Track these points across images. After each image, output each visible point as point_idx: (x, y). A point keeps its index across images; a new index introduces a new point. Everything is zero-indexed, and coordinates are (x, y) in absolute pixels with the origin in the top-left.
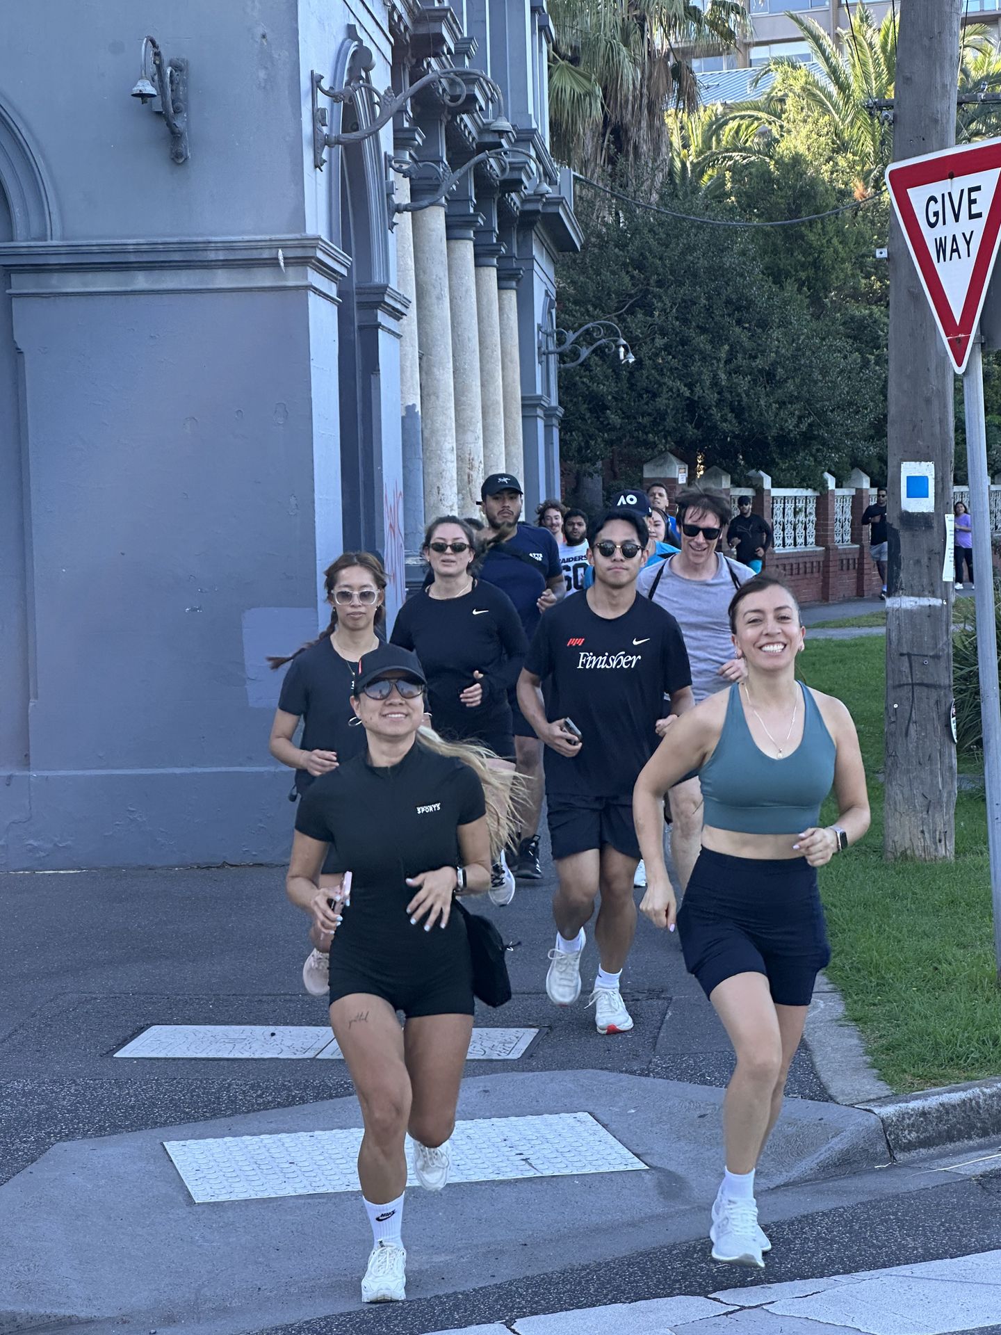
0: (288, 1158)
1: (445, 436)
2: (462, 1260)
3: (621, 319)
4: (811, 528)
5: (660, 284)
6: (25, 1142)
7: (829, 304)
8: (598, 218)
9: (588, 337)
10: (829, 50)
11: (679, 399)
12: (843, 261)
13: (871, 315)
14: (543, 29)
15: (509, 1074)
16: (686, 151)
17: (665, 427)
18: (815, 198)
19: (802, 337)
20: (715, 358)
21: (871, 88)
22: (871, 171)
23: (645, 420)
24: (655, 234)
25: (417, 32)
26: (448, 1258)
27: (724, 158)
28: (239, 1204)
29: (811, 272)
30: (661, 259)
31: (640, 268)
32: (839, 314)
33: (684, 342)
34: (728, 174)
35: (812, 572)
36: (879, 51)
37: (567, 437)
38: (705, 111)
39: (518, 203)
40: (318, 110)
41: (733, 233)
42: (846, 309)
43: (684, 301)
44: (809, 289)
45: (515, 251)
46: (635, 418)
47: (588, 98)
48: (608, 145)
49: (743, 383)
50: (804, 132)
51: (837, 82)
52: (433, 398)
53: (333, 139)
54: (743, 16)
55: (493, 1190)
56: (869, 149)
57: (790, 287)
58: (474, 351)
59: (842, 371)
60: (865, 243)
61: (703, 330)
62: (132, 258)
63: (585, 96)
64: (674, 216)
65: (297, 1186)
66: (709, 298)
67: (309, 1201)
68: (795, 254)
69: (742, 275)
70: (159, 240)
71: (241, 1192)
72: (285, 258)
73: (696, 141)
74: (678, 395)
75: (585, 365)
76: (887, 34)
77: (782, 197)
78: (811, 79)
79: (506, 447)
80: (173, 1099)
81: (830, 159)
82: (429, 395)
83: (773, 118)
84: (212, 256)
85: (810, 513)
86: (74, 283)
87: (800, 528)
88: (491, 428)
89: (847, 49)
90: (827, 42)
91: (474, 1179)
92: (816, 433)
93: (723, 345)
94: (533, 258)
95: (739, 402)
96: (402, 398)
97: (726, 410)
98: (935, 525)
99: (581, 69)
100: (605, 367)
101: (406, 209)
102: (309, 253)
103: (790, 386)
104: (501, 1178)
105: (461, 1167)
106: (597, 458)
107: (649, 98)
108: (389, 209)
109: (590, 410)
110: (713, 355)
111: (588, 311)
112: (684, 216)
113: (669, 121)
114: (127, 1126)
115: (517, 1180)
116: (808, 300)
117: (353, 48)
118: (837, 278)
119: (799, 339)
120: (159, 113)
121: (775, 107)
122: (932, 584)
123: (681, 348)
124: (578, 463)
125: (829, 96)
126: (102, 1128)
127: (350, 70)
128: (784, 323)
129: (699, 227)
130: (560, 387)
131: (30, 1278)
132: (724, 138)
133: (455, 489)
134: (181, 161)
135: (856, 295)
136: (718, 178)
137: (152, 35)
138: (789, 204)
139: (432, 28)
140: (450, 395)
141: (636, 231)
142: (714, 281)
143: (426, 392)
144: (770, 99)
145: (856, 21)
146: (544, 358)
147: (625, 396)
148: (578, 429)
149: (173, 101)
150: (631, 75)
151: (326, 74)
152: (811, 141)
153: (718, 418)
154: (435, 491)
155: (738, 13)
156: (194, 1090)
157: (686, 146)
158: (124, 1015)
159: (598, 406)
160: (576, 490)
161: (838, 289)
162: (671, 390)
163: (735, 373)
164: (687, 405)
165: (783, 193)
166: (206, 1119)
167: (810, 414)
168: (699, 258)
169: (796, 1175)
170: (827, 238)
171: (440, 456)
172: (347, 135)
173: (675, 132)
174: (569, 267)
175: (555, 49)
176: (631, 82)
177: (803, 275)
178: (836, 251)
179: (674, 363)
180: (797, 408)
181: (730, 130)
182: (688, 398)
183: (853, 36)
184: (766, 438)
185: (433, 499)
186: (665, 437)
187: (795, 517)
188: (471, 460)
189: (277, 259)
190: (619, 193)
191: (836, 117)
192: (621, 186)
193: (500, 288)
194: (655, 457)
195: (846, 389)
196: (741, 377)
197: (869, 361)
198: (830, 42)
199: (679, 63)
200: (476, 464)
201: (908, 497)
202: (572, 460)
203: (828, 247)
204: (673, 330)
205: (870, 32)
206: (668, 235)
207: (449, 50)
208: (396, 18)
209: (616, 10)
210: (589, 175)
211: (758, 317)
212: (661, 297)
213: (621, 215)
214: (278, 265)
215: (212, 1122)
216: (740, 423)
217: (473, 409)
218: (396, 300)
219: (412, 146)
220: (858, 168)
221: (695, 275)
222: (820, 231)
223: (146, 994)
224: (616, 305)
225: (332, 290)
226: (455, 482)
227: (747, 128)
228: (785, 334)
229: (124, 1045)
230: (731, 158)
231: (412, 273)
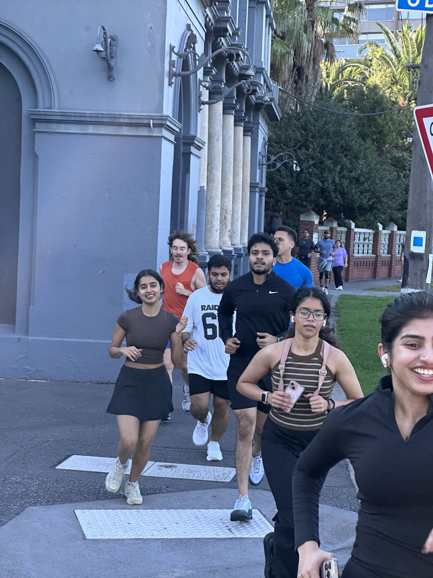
0: (128, 521)
1: (216, 199)
2: (199, 573)
3: (295, 151)
4: (371, 246)
5: (313, 137)
6: (15, 505)
7: (385, 150)
8: (288, 106)
9: (281, 159)
10: (392, 40)
11: (317, 187)
12: (392, 132)
13: (403, 156)
14: (271, 24)
15: (225, 489)
16: (328, 79)
17: (311, 199)
18: (382, 104)
19: (373, 164)
20: (334, 171)
21: (410, 58)
22: (407, 93)
23: (303, 196)
24: (312, 115)
25: (217, 26)
26: (193, 572)
27: (344, 83)
28: (105, 541)
29: (378, 136)
30: (314, 126)
31: (305, 130)
32: (389, 155)
33: (321, 163)
34: (345, 91)
35: (369, 266)
36: (414, 42)
37: (268, 201)
38: (337, 62)
39: (254, 99)
40: (172, 61)
41: (345, 117)
42: (392, 153)
43: (323, 145)
44: (377, 143)
45: (252, 120)
46: (298, 194)
47: (287, 55)
48: (295, 76)
49: (346, 182)
50: (379, 75)
51: (395, 53)
52: (212, 182)
53: (177, 74)
54: (357, 23)
55: (215, 542)
56: (407, 84)
57: (369, 142)
58: (231, 163)
59: (389, 180)
60: (402, 125)
61: (330, 158)
62: (88, 119)
63: (286, 54)
64: (321, 109)
65: (131, 534)
66: (333, 145)
67: (135, 541)
68: (372, 127)
69: (348, 136)
70: (100, 112)
71: (106, 536)
72: (153, 124)
73: (333, 75)
74: (317, 186)
75: (279, 170)
76: (418, 35)
77: (368, 103)
78: (384, 52)
79: (242, 204)
80: (80, 490)
81: (390, 87)
82: (210, 181)
83: (367, 68)
84: (122, 121)
85: (371, 240)
86: (63, 128)
87: (366, 246)
88: (236, 196)
89: (400, 40)
90: (392, 36)
91: (207, 537)
92: (375, 206)
93: (338, 165)
94: (259, 123)
95: (343, 190)
96: (199, 182)
97: (338, 193)
98: (424, 258)
99: (286, 42)
100: (287, 171)
101: (206, 103)
102: (164, 122)
103: (366, 185)
104: (218, 537)
105: (202, 531)
106: (280, 210)
107: (314, 56)
108: (199, 103)
109: (279, 190)
110: (334, 169)
111: (281, 146)
112: (325, 109)
113: (322, 65)
114: (59, 501)
115: (225, 539)
116: (376, 148)
117: (189, 34)
118: (389, 139)
119: (371, 165)
120: (104, 58)
121: (368, 63)
122: (421, 284)
123: (320, 165)
124: (273, 212)
125: (391, 60)
126: (48, 501)
127: (187, 43)
128: (365, 158)
129: (332, 114)
130: (267, 179)
131: (13, 568)
132: (345, 74)
133: (219, 223)
134: (112, 79)
135: (397, 147)
136: (341, 92)
137: (103, 25)
138: (371, 106)
139: (222, 25)
140: (219, 182)
141: (304, 113)
142: (336, 137)
143: (209, 180)
144: (366, 60)
145: (405, 28)
146: (261, 166)
147: (294, 184)
148: (273, 197)
149: (110, 54)
150: (306, 46)
151: (176, 45)
152: (382, 79)
153: (334, 197)
154: (210, 222)
155: (355, 22)
156: (89, 487)
157: (328, 77)
158: (61, 449)
159: (283, 188)
160: (270, 223)
161: (390, 144)
162: (314, 183)
163: (343, 178)
164: (321, 190)
165: (369, 101)
166: (94, 500)
167: (373, 198)
168: (330, 127)
169: (346, 545)
170: (386, 121)
171: (213, 208)
172: (183, 72)
173: (324, 70)
174: (274, 127)
175: (275, 33)
176: (306, 50)
177: (375, 137)
178: (390, 128)
179: (317, 172)
180: (368, 195)
181: (348, 71)
182: (322, 187)
183: (403, 35)
184: (354, 207)
185: (209, 226)
186: (311, 203)
187: (364, 241)
188: (226, 210)
189: (150, 124)
190: (298, 97)
191: (394, 69)
192: (299, 94)
193: (244, 135)
194: (305, 212)
195: (390, 188)
196: (345, 180)
197: (400, 176)
198: (393, 37)
199: (328, 42)
200: (229, 211)
201: (414, 245)
202: (269, 210)
203: (386, 126)
204: (317, 157)
205: (411, 33)
206: (318, 116)
207: (230, 35)
208: (208, 20)
209: (302, 17)
210: (286, 87)
211: (354, 154)
212: (313, 143)
213: (298, 106)
214: (150, 126)
215: (96, 502)
216: (343, 199)
217: (229, 187)
218: (199, 142)
219: (211, 75)
220: (402, 92)
221: (328, 134)
222: (383, 118)
223: (71, 440)
224: (293, 145)
225: (172, 138)
226: (219, 220)
227: (356, 70)
228: (365, 163)
229: (60, 463)
230: (347, 83)
231: (207, 129)
